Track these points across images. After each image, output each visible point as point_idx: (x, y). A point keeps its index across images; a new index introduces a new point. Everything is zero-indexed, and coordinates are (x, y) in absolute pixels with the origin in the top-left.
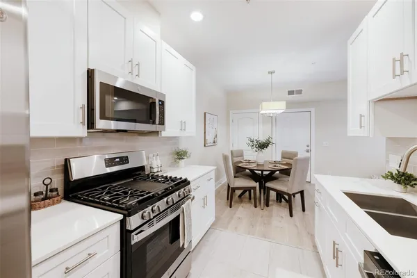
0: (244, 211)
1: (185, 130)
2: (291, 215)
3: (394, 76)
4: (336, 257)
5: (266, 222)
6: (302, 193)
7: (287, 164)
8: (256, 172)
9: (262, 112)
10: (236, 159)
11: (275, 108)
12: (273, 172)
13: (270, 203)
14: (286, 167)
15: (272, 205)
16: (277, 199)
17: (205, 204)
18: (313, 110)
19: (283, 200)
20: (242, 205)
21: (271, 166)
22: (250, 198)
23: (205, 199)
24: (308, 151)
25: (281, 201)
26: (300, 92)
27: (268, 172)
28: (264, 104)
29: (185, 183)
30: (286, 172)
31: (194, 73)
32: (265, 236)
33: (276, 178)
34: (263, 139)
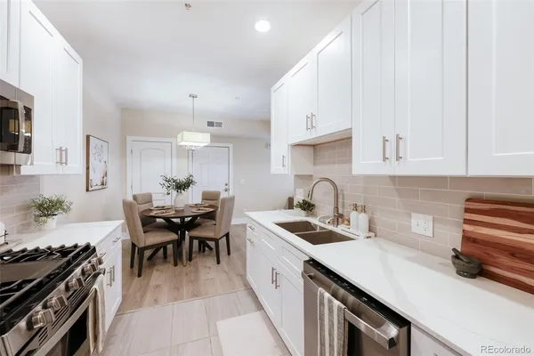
0: (160, 276)
1: (66, 163)
2: (218, 263)
3: (307, 129)
4: (274, 281)
5: (193, 279)
6: (227, 235)
7: (210, 206)
8: (174, 220)
9: (182, 143)
10: (145, 207)
11: (198, 140)
12: (195, 217)
13: (193, 255)
14: (211, 210)
15: (195, 257)
16: (200, 250)
17: (112, 279)
18: (231, 145)
19: (207, 249)
20: (156, 268)
21: (194, 210)
22: (165, 256)
23: (112, 272)
24: (226, 190)
25: (204, 251)
26: (219, 125)
27: (189, 219)
28: (185, 133)
29: (88, 250)
30: (210, 216)
31: (79, 68)
32: (195, 295)
33: (199, 225)
34: (182, 178)
